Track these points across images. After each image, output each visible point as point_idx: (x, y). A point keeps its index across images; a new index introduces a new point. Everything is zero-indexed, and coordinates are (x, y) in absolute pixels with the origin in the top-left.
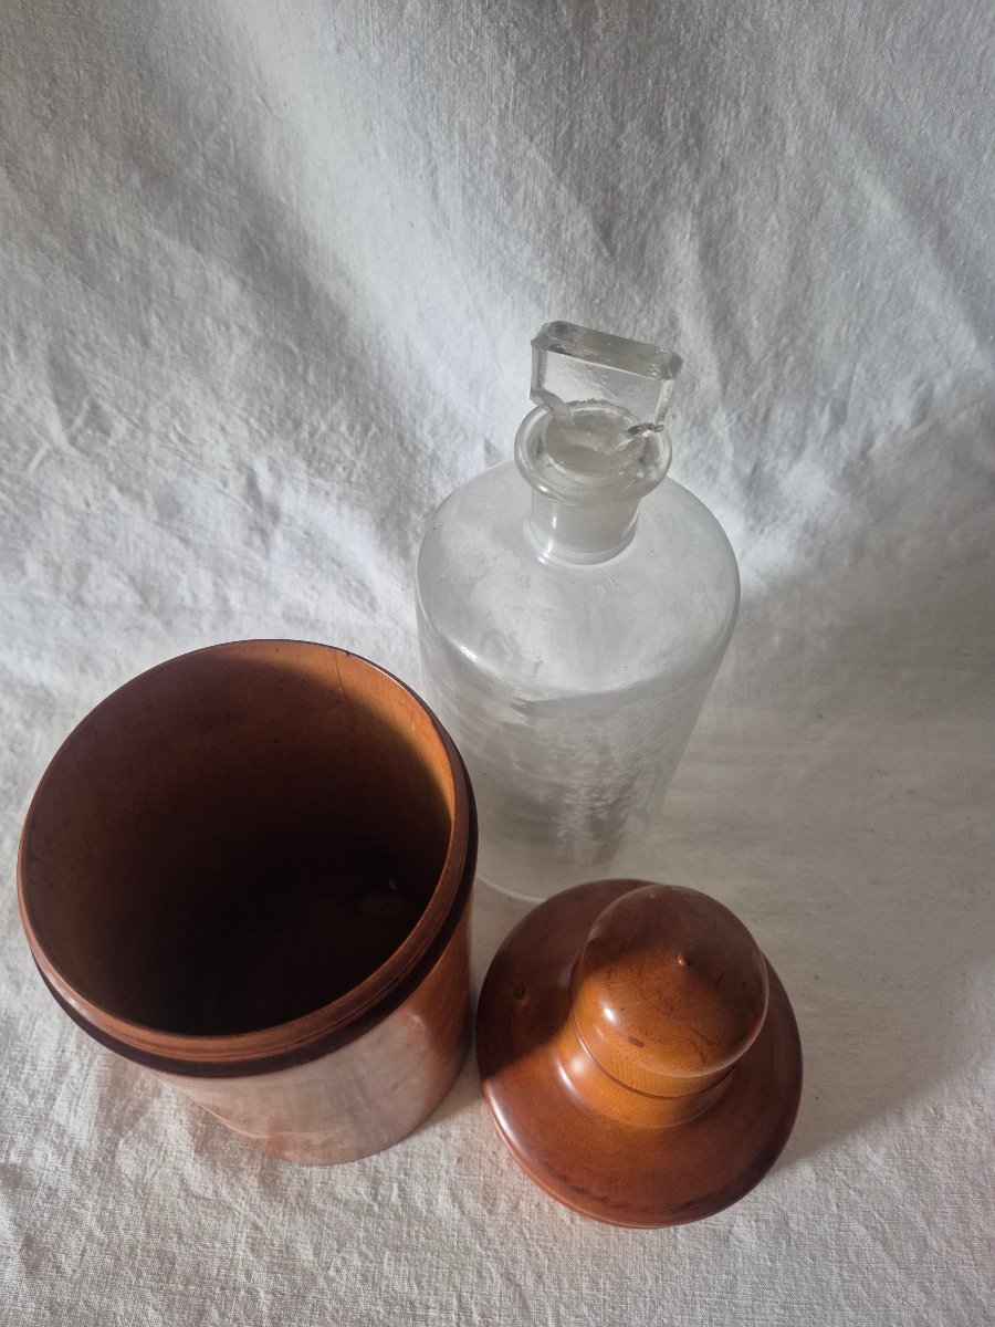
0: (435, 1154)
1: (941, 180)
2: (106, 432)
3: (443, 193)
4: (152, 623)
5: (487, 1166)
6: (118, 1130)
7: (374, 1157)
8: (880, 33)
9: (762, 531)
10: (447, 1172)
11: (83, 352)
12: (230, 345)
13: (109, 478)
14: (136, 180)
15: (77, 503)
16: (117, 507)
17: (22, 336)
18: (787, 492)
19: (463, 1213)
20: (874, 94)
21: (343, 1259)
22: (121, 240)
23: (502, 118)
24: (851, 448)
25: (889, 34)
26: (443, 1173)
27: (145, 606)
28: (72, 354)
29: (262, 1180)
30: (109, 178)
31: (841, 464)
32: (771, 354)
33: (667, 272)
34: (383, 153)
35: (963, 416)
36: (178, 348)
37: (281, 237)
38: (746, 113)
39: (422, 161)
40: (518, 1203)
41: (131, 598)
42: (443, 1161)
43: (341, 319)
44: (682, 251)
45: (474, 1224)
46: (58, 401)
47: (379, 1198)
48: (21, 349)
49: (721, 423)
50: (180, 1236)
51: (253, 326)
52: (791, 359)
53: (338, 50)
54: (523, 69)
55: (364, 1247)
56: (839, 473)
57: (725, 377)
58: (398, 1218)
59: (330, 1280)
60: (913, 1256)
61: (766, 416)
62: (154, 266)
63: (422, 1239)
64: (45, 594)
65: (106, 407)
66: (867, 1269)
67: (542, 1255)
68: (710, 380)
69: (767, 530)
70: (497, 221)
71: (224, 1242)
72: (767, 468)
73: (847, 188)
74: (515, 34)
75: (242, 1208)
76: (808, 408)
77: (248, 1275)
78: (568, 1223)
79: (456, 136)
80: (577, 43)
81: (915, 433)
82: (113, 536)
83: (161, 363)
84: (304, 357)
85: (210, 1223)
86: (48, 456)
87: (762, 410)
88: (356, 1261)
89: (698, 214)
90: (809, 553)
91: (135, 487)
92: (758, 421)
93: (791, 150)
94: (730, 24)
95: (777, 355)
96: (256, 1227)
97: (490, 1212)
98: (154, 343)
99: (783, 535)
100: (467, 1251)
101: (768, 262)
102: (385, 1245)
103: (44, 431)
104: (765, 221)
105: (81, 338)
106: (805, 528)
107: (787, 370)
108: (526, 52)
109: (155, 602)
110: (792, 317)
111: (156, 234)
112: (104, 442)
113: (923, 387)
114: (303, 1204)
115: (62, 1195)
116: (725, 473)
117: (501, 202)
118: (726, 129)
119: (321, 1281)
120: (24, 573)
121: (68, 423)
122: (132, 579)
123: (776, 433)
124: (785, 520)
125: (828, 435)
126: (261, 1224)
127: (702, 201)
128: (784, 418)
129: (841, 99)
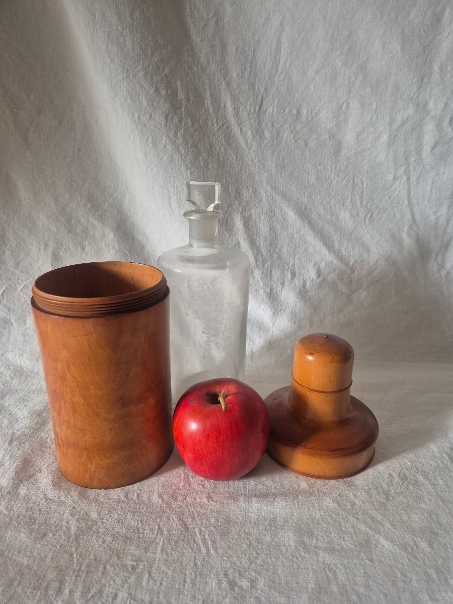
0: (153, 485)
1: (306, 208)
3: (172, 204)
5: (174, 487)
6: (21, 481)
7: (128, 487)
8: (281, 174)
9: (278, 314)
10: (158, 489)
11: (64, 251)
12: (109, 251)
14: (89, 206)
17: (46, 245)
18: (283, 301)
19: (163, 500)
20: (283, 187)
21: (110, 516)
22: (82, 220)
24: (299, 284)
25: (283, 174)
26: (156, 490)
28: (60, 251)
29: (79, 493)
30: (81, 204)
31: (298, 290)
33: (235, 229)
34: (156, 194)
35: (331, 275)
36: (93, 251)
37: (127, 224)
38: (250, 190)
39: (167, 195)
40: (186, 498)
42: (156, 487)
43: (143, 248)
44: (239, 224)
45: (167, 504)
47: (128, 498)
48: (45, 249)
49: (257, 274)
50: (40, 512)
51: (117, 246)
52: (275, 256)
53: (146, 169)
54: (192, 173)
55: (120, 512)
56: (298, 293)
57: (256, 260)
58: (135, 503)
59: (103, 523)
60: (349, 507)
61: (271, 273)
62: (90, 228)
63: (145, 509)
66: (331, 511)
67: (195, 512)
71: (59, 513)
72: (274, 291)
73: (281, 210)
74: (189, 166)
75: (69, 502)
76: (283, 271)
77: (68, 523)
78: (207, 502)
79: (176, 189)
80: (205, 169)
81: (318, 280)
83: (87, 256)
84: (131, 257)
85: (53, 507)
87: (269, 271)
88: (116, 516)
89: (242, 214)
90: (295, 323)
92: (269, 274)
93: (264, 200)
94: (243, 170)
95: (270, 254)
96: (74, 508)
97: (174, 501)
98: (86, 250)
99: (285, 316)
100: (164, 512)
101: (263, 227)
102: (129, 511)
104: (260, 217)
105: (64, 247)
106: (292, 313)
107: (274, 259)
108: (192, 170)
110: (273, 243)
111: (92, 220)
113: (317, 266)
114: (96, 500)
116: (261, 291)
118: (246, 194)
119: (99, 523)
123: (275, 279)
124: (285, 311)
125: (291, 280)
126: (76, 507)
127: (242, 211)
128: (276, 274)
129: (275, 188)
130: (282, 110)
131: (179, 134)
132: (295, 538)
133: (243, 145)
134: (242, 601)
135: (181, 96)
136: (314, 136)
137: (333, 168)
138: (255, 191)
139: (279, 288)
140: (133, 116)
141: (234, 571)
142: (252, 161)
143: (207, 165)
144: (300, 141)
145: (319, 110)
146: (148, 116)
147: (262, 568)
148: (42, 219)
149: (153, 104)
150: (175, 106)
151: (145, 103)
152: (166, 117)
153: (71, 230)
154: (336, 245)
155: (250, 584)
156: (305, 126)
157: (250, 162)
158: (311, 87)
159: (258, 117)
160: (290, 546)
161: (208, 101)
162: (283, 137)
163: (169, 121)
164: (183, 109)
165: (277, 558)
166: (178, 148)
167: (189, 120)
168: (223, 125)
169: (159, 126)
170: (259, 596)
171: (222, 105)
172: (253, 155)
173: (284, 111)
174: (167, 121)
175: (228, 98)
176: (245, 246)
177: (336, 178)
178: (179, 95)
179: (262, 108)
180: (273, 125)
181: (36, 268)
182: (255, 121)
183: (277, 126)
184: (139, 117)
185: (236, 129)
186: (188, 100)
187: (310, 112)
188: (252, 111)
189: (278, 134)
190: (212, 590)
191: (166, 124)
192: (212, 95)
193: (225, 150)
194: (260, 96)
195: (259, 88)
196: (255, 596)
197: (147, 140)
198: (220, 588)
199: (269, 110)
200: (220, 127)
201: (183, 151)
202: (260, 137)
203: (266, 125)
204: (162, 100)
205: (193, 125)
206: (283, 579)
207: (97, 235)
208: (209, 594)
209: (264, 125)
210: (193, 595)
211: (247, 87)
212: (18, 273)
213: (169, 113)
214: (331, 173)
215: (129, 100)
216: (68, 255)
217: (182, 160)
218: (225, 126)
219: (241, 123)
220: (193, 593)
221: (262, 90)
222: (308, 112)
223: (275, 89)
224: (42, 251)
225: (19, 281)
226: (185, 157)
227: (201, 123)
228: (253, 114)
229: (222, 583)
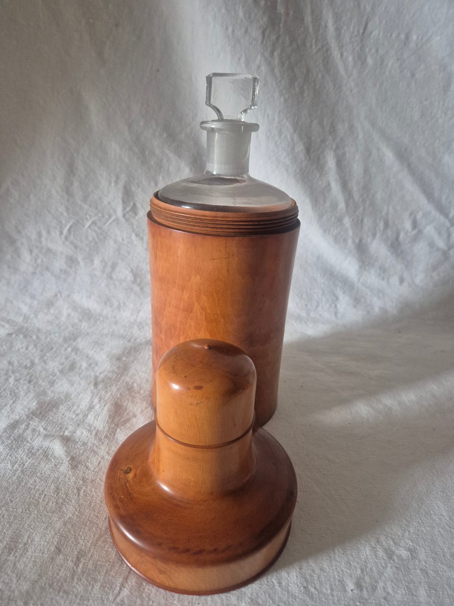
1: (406, 150)
2: (136, 214)
4: (137, 288)
9: (365, 269)
11: (136, 186)
13: (133, 230)
14: (165, 135)
15: (119, 239)
16: (133, 242)
17: (118, 178)
18: (372, 253)
20: (382, 123)
22: (156, 152)
23: (279, 112)
24: (392, 236)
25: (384, 108)
27: (134, 282)
28: (132, 186)
30: (157, 134)
31: (390, 242)
32: (361, 199)
33: (326, 168)
35: (428, 228)
38: (346, 125)
41: (130, 277)
44: (331, 162)
46: (123, 201)
48: (116, 183)
49: (347, 221)
52: (368, 202)
54: (286, 101)
56: (390, 245)
57: (347, 205)
61: (362, 221)
62: (165, 161)
64: (98, 273)
65: (138, 205)
68: (342, 205)
69: (367, 268)
70: (276, 143)
72: (364, 241)
73: (378, 149)
74: (284, 92)
76: (375, 220)
79: (266, 117)
81: (413, 233)
82: (129, 253)
86: (114, 221)
87: (360, 218)
89: (335, 151)
90: (383, 279)
91: (141, 235)
92: (359, 222)
93: (361, 137)
94: (340, 102)
95: (363, 200)
101: (357, 168)
103: (115, 212)
105: (136, 181)
106: (381, 268)
107: (367, 205)
108: (287, 96)
109: (138, 280)
110: (366, 188)
111: (167, 151)
112: (134, 218)
113: (413, 216)
115: (90, 445)
116: (350, 241)
117: (277, 138)
118: (342, 129)
120: (93, 264)
121: (124, 209)
122: (132, 270)
123: (366, 228)
124: (373, 265)
125: (384, 230)
127: (336, 148)
128: (368, 222)
129: (373, 124)
130: (389, 35)
131: (275, 54)
132: (446, 508)
133: (342, 72)
134: (406, 573)
135: (281, 9)
136: (423, 67)
137: (441, 104)
138: (351, 128)
139: (369, 240)
140: (227, 29)
141: (386, 538)
142: (351, 91)
143: (302, 92)
144: (405, 71)
145: (431, 36)
146: (243, 30)
147: (417, 537)
148: (114, 148)
149: (250, 16)
150: (274, 22)
151: (241, 14)
152: (263, 33)
153: (144, 162)
154: (436, 194)
155: (410, 554)
156: (413, 54)
157: (348, 92)
158: (426, 8)
159: (362, 40)
160: (443, 516)
161: (308, 19)
162: (387, 65)
163: (266, 37)
164: (281, 25)
165: (433, 527)
166: (273, 70)
167: (287, 38)
168: (323, 47)
169: (254, 42)
170: (425, 568)
171: (323, 24)
172: (353, 84)
173: (391, 35)
174: (264, 38)
175: (330, 16)
176: (335, 187)
177: (443, 116)
178: (278, 8)
179: (366, 30)
180: (377, 51)
181: (106, 202)
182: (358, 45)
183: (381, 52)
184: (233, 31)
185: (336, 53)
186: (287, 14)
187: (420, 37)
188: (356, 33)
189: (382, 61)
190: (367, 558)
191: (263, 41)
192: (313, 12)
193: (323, 77)
194: (365, 17)
195: (365, 6)
196: (420, 568)
197: (239, 59)
198: (376, 556)
199: (374, 33)
200: (319, 49)
201: (278, 74)
202: (362, 63)
203: (370, 50)
204: (261, 12)
205: (291, 44)
206: (446, 551)
207: (171, 168)
208: (365, 562)
209: (367, 50)
210: (347, 562)
211: (352, 5)
212: (86, 207)
213: (266, 29)
214: (437, 111)
215: (223, 11)
216: (140, 190)
217: (277, 84)
218: (325, 49)
219: (342, 46)
220: (346, 559)
221: (369, 9)
222: (417, 38)
223: (384, 8)
224: (113, 184)
225: (88, 216)
226: (280, 81)
227: (299, 43)
228: (355, 36)
229: (377, 551)
